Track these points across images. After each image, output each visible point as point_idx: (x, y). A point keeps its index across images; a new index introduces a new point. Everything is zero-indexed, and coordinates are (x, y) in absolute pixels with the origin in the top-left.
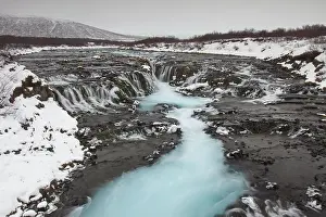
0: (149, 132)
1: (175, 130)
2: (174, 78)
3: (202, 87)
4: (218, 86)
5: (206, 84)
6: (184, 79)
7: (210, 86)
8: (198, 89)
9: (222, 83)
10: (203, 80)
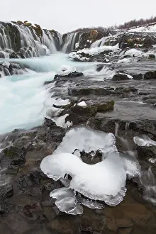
2: (77, 45)
6: (89, 46)
7: (121, 50)
8: (102, 53)
9: (141, 45)
10: (112, 42)
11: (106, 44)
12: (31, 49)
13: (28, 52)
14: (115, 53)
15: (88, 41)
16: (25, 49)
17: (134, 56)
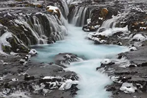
0: (37, 88)
1: (69, 87)
2: (89, 21)
3: (119, 33)
4: (138, 32)
5: (125, 29)
6: (101, 23)
7: (130, 32)
8: (115, 34)
9: (145, 28)
10: (122, 24)
11: (118, 26)
12: (58, 33)
13: (57, 36)
14: (126, 35)
15: (100, 18)
16: (54, 34)
17: (139, 41)
